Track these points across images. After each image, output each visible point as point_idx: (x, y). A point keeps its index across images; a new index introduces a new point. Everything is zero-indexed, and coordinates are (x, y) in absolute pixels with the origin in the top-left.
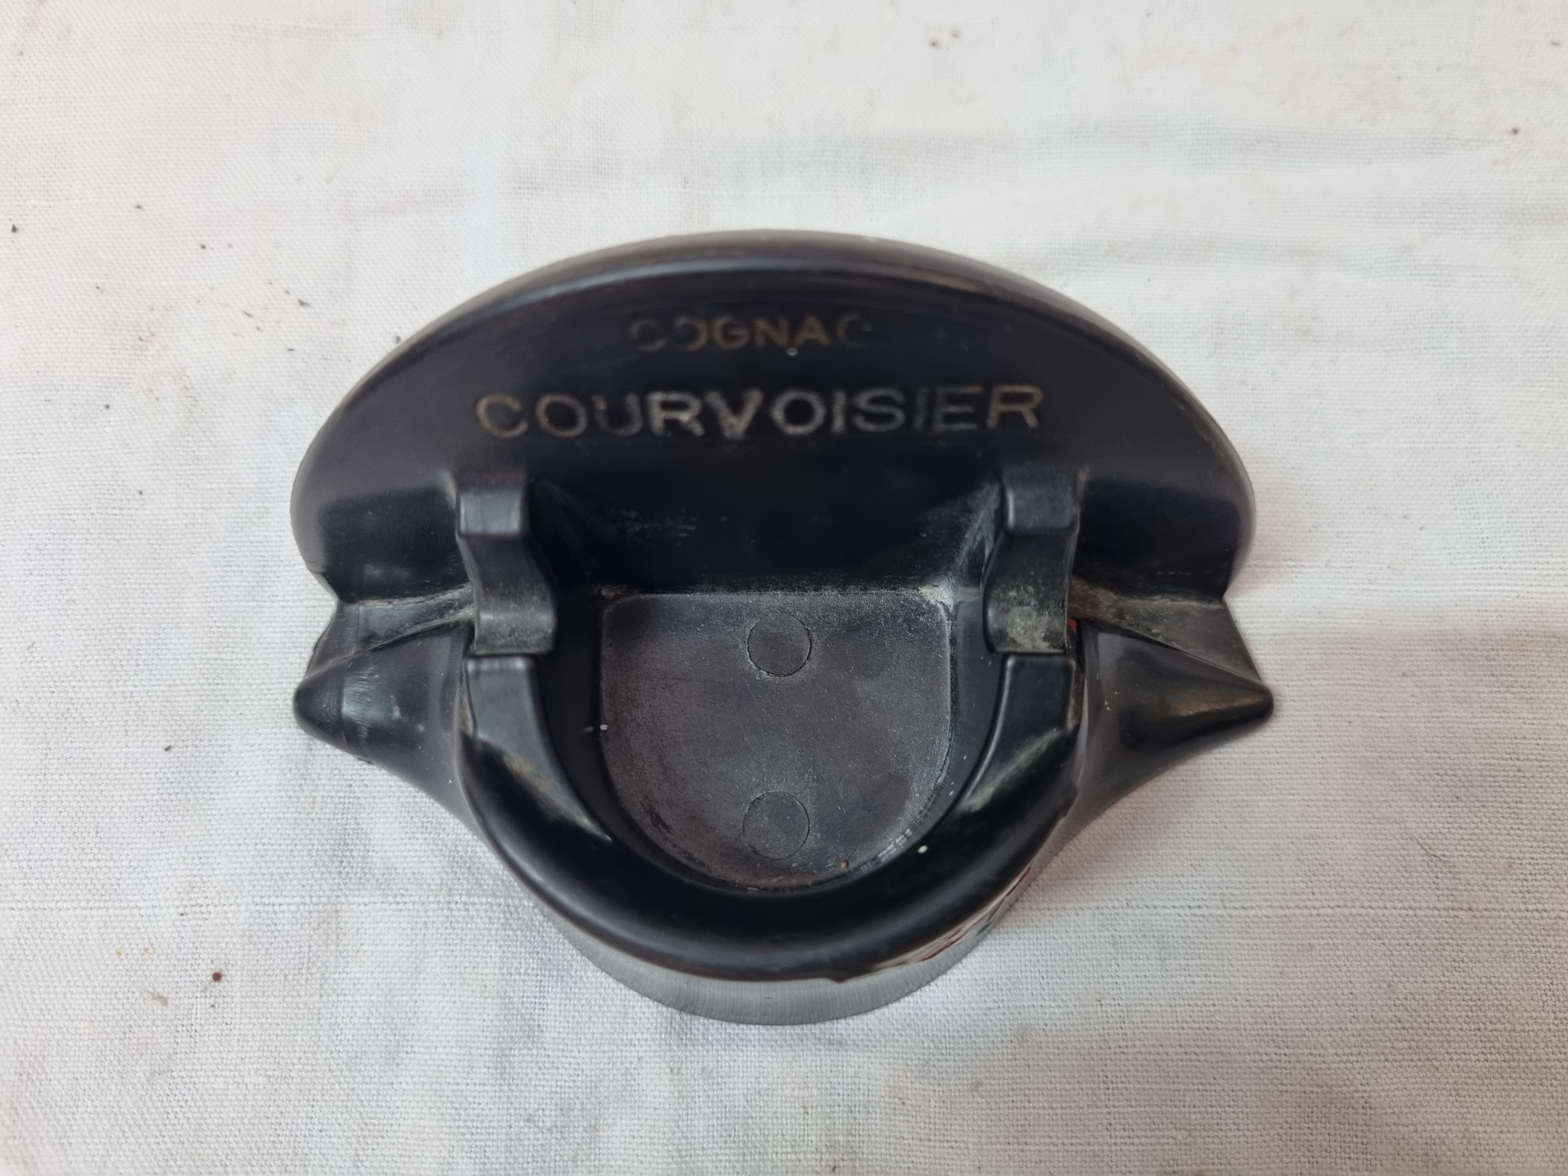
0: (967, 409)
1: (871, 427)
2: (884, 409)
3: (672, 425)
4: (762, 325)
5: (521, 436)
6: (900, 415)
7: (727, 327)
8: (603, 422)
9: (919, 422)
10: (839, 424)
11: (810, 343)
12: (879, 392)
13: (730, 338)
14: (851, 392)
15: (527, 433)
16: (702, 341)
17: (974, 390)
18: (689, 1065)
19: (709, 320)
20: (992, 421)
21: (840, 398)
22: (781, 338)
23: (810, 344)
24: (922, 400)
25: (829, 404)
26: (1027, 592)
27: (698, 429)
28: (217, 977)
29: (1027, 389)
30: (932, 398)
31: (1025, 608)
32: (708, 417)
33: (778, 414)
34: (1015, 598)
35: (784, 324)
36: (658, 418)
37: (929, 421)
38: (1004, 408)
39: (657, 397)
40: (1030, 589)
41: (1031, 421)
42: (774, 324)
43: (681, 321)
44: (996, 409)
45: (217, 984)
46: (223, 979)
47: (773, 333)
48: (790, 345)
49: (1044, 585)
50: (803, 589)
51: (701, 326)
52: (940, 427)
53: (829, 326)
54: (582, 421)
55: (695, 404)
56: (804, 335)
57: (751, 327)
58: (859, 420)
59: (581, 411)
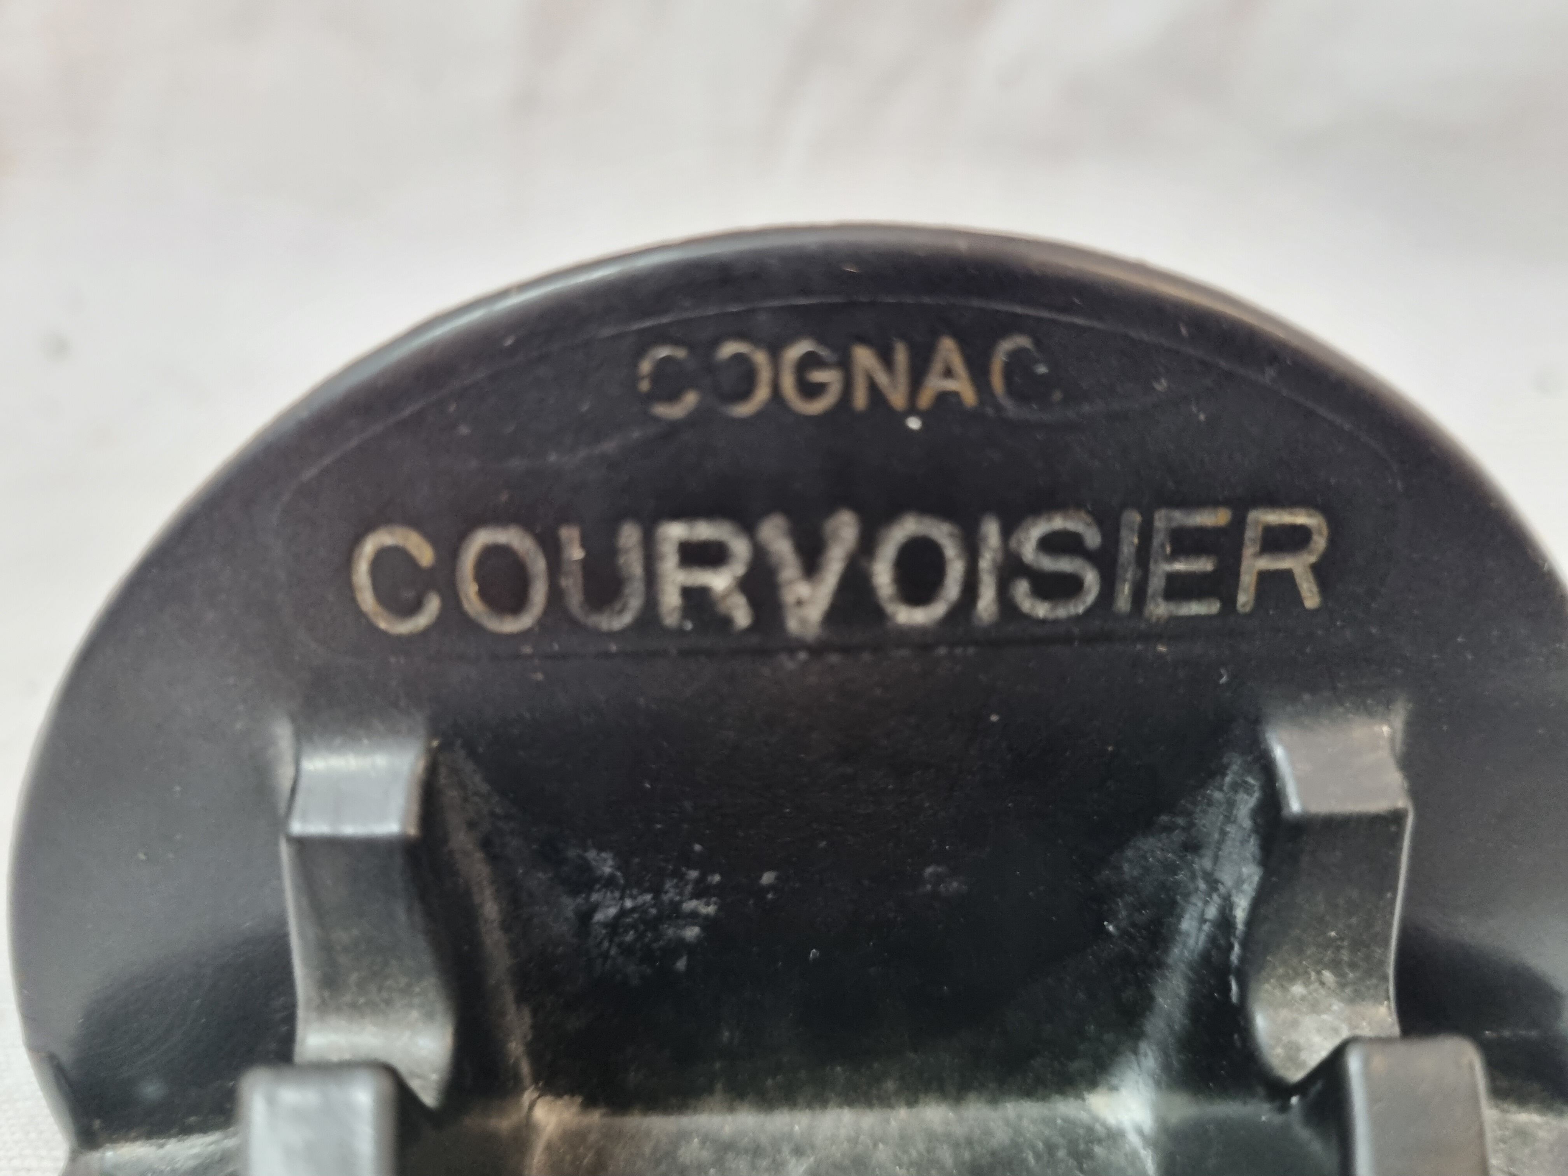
0: (1204, 565)
1: (1041, 610)
2: (1065, 565)
3: (697, 599)
4: (864, 358)
5: (425, 634)
6: (1091, 578)
7: (805, 365)
8: (575, 599)
10: (987, 600)
11: (944, 398)
12: (1058, 523)
13: (810, 391)
14: (1011, 522)
15: (440, 621)
16: (762, 394)
17: (1217, 518)
19: (776, 347)
20: (1245, 599)
21: (991, 536)
22: (896, 389)
23: (944, 404)
24: (1129, 542)
25: (971, 551)
26: (1322, 984)
27: (739, 613)
29: (1301, 518)
30: (1146, 532)
31: (1324, 1017)
32: (760, 581)
33: (882, 576)
34: (1303, 998)
35: (901, 355)
37: (1139, 596)
38: (1266, 563)
39: (674, 533)
40: (1327, 975)
41: (1311, 597)
42: (886, 359)
43: (729, 349)
44: (1253, 565)
47: (882, 378)
48: (912, 410)
49: (1353, 966)
50: (885, 1102)
51: (762, 360)
52: (1158, 609)
53: (978, 362)
54: (539, 594)
55: (740, 548)
56: (935, 384)
57: (845, 364)
58: (1022, 589)
59: (538, 565)
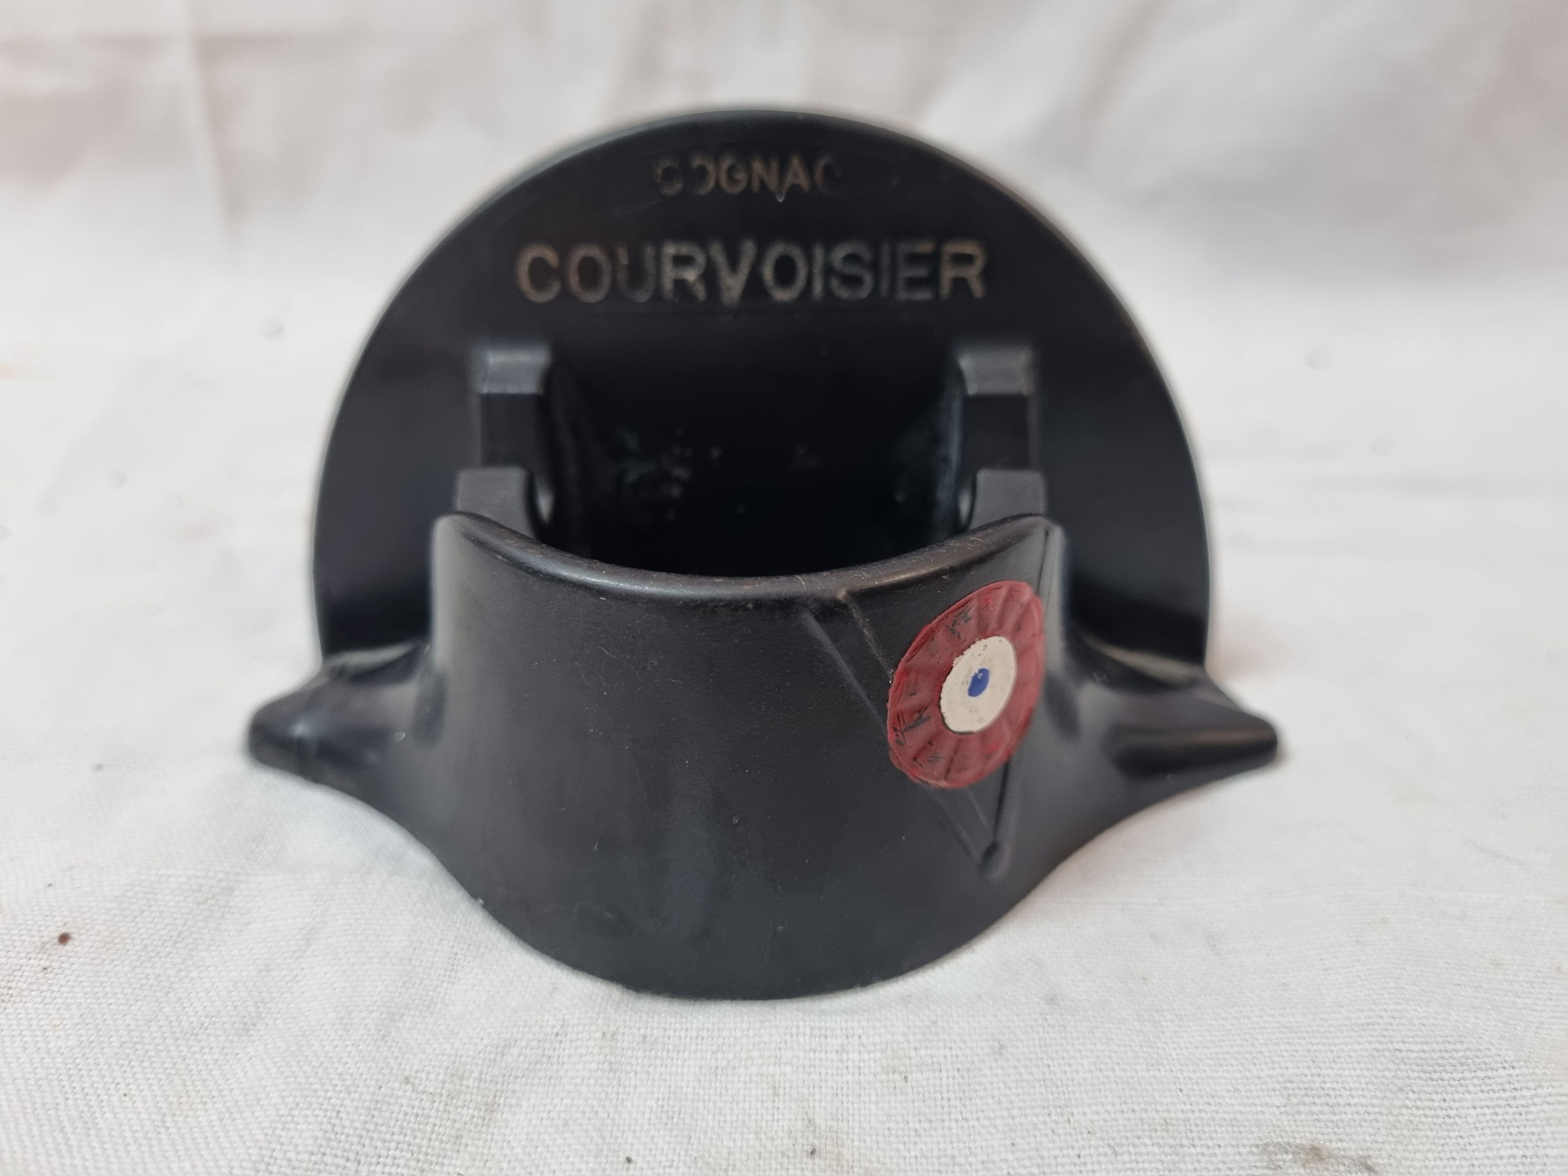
0: (921, 272)
1: (845, 293)
2: (855, 270)
3: (680, 285)
4: (757, 166)
5: (552, 302)
6: (868, 279)
7: (731, 170)
8: (623, 285)
9: (885, 286)
10: (818, 288)
12: (851, 248)
13: (733, 182)
14: (829, 246)
15: (559, 295)
16: (711, 184)
17: (925, 247)
18: (627, 1030)
19: (717, 161)
20: (946, 287)
21: (818, 253)
22: (772, 181)
23: (795, 189)
24: (885, 260)
25: (809, 259)
27: (700, 292)
28: (64, 939)
29: (970, 249)
30: (894, 254)
32: (710, 276)
33: (768, 273)
35: (775, 165)
36: (669, 273)
37: (893, 287)
38: (954, 272)
39: (670, 250)
41: (977, 290)
42: (767, 164)
43: (697, 162)
44: (948, 273)
45: (61, 946)
46: (70, 942)
47: (766, 176)
48: (780, 193)
51: (710, 168)
52: (903, 295)
53: (809, 168)
54: (606, 281)
55: (700, 259)
56: (789, 180)
57: (749, 169)
58: (835, 283)
59: (606, 267)
